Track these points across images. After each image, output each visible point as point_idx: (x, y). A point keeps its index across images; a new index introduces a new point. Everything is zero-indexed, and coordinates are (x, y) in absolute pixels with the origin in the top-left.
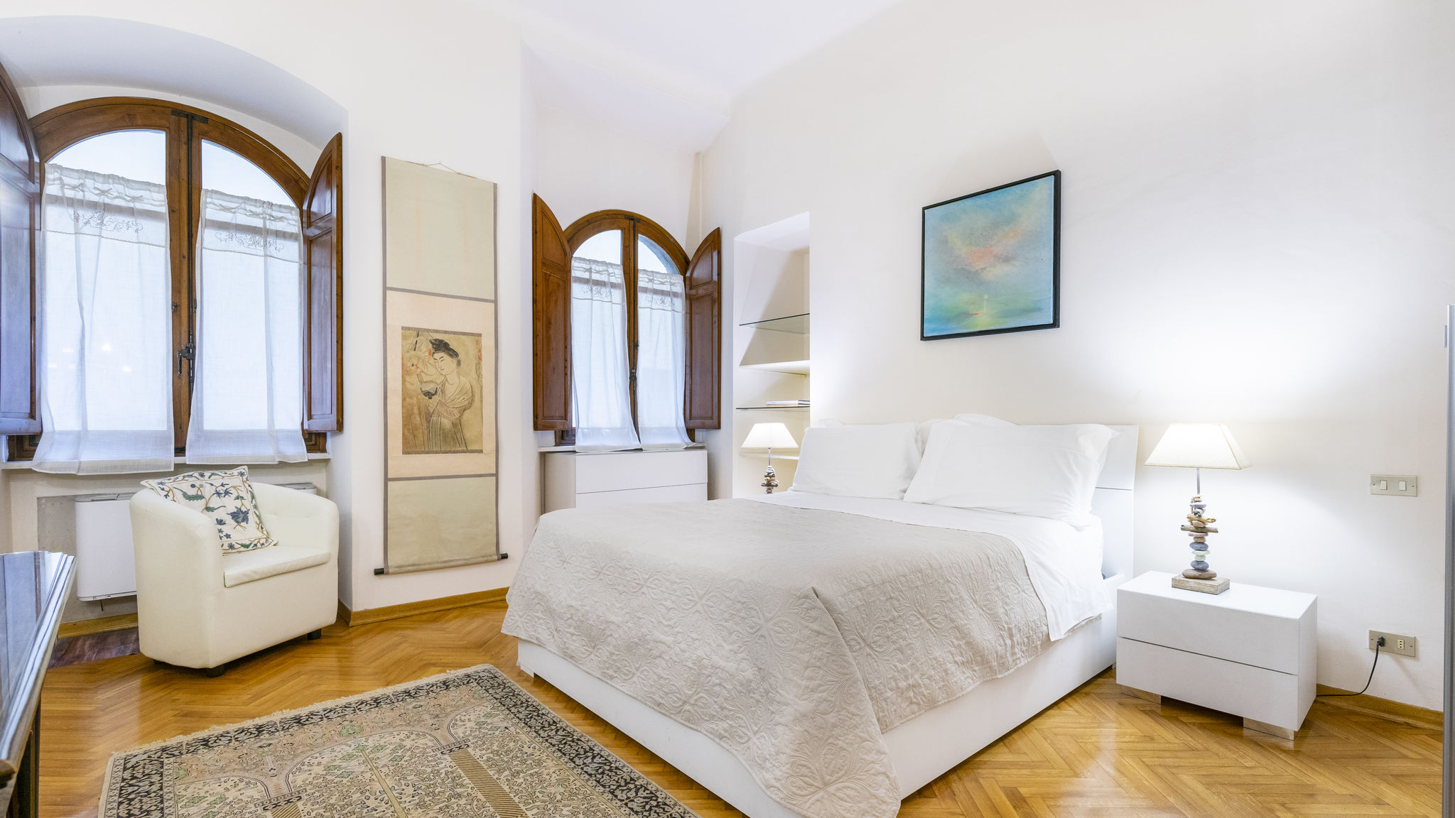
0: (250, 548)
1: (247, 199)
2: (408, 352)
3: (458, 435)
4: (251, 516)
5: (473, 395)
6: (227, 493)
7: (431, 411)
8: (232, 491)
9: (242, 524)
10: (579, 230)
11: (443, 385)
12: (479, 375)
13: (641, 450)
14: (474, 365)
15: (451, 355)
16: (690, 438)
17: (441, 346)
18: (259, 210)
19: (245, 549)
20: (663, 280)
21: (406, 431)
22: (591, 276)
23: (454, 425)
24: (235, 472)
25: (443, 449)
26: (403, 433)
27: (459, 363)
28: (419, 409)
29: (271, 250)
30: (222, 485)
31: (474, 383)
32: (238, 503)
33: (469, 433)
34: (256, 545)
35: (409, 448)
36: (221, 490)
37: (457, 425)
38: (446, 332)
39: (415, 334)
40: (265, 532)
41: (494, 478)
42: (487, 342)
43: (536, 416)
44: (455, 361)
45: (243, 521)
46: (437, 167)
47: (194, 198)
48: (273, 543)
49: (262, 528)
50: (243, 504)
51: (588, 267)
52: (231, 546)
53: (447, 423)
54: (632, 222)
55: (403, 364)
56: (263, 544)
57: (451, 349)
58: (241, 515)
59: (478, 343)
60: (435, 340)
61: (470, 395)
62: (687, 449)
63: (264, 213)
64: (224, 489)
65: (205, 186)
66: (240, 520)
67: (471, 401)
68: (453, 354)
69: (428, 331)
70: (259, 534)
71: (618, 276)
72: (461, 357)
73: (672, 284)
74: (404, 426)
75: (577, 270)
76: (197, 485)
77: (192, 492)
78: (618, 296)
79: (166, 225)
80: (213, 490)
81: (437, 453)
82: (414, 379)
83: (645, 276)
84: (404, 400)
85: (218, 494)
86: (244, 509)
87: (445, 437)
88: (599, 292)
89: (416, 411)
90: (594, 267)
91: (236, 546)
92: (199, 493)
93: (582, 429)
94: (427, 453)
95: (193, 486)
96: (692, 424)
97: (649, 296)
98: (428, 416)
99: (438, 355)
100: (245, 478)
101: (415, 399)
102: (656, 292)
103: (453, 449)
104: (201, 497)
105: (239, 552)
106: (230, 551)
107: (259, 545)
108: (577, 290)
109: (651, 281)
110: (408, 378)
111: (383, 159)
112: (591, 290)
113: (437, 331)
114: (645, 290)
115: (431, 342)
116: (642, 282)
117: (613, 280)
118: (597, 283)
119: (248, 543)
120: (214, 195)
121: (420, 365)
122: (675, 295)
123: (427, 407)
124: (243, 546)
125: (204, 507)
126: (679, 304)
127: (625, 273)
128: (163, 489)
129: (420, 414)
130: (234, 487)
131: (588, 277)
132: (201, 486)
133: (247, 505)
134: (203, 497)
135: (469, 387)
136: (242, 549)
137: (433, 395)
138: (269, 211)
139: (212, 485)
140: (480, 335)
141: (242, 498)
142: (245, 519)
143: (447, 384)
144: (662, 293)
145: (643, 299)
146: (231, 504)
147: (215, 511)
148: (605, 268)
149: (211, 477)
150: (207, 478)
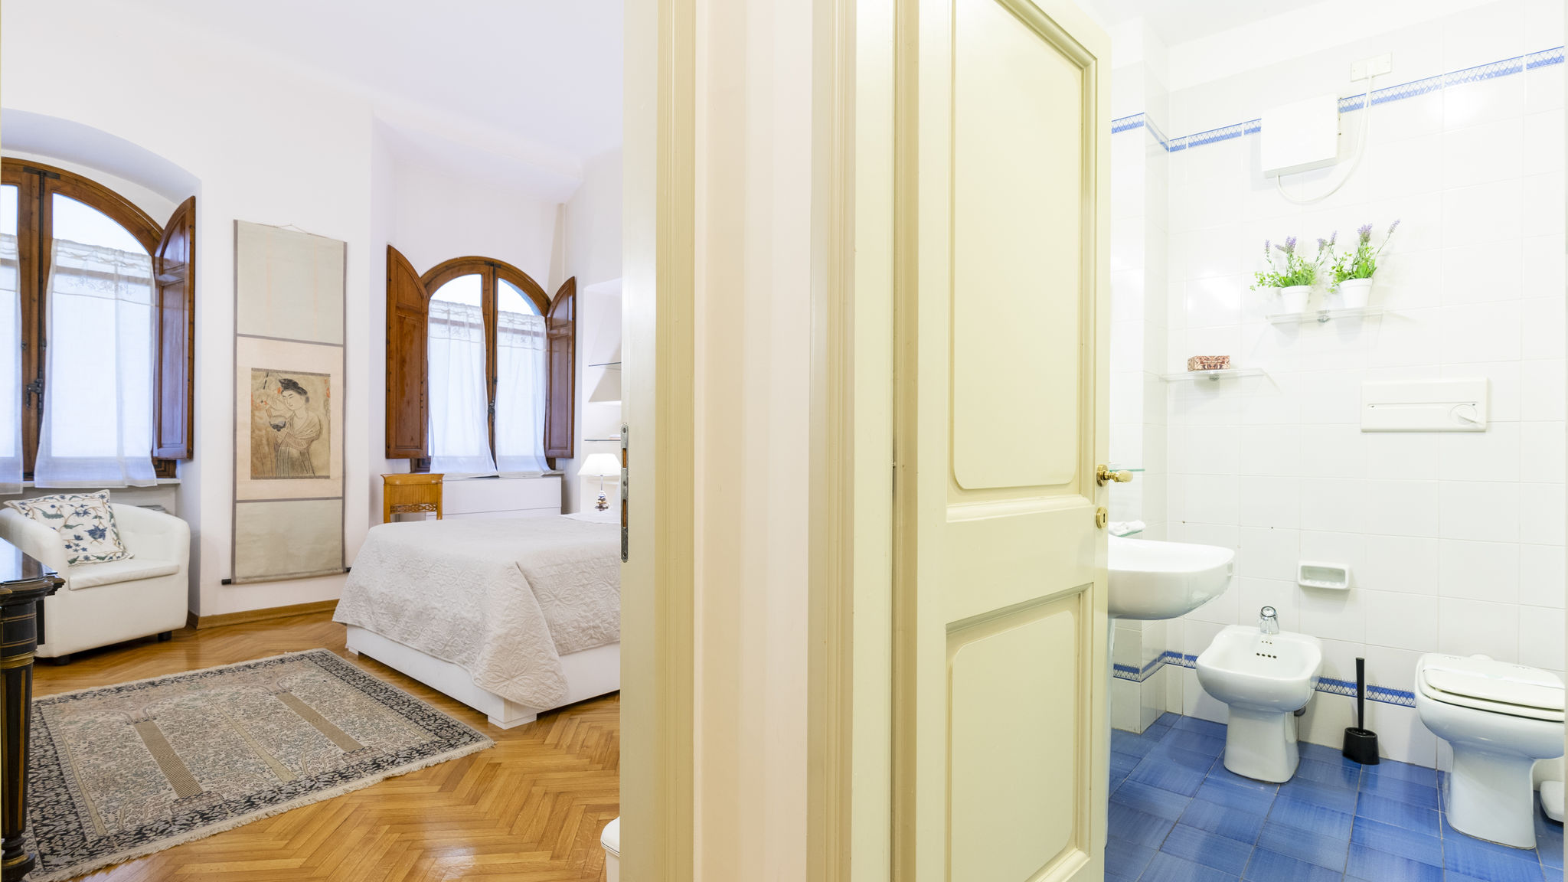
0: (106, 560)
1: (97, 248)
2: (257, 390)
3: (306, 463)
4: (109, 534)
5: (321, 429)
6: (85, 513)
7: (280, 441)
8: (91, 511)
9: (99, 540)
10: (437, 275)
11: (292, 419)
12: (327, 411)
13: (497, 477)
14: (322, 402)
15: (300, 393)
16: (549, 466)
17: (290, 385)
18: (111, 258)
19: (101, 561)
20: (524, 321)
21: (255, 460)
22: (449, 317)
23: (302, 454)
24: (97, 494)
25: (291, 475)
26: (252, 462)
27: (307, 400)
28: (268, 440)
29: (123, 294)
30: (82, 506)
31: (322, 418)
32: (96, 522)
33: (316, 462)
34: (111, 558)
35: (257, 474)
36: (81, 510)
37: (305, 455)
38: (295, 373)
39: (265, 374)
40: (122, 547)
41: (341, 501)
42: (336, 382)
43: (388, 446)
44: (303, 398)
45: (100, 537)
46: (290, 228)
47: (45, 247)
48: (129, 557)
49: (119, 544)
50: (101, 523)
51: (446, 308)
52: (87, 558)
53: (294, 452)
54: (492, 268)
55: (252, 401)
56: (119, 557)
57: (299, 388)
58: (99, 533)
59: (326, 382)
60: (285, 380)
61: (318, 427)
62: (544, 476)
63: (116, 260)
64: (84, 509)
65: (55, 236)
66: (97, 536)
67: (319, 433)
68: (302, 391)
69: (277, 372)
70: (116, 549)
71: (478, 317)
72: (309, 394)
73: (533, 324)
74: (253, 454)
75: (434, 310)
76: (58, 506)
77: (53, 511)
78: (478, 336)
79: (17, 272)
80: (73, 510)
81: (284, 478)
82: (264, 414)
83: (506, 317)
84: (253, 432)
85: (78, 514)
86: (101, 527)
87: (293, 465)
88: (458, 332)
89: (264, 442)
90: (452, 308)
91: (92, 558)
92: (59, 513)
93: (437, 457)
94: (276, 478)
95: (53, 506)
96: (552, 453)
97: (509, 335)
98: (276, 446)
99: (287, 393)
100: (105, 500)
101: (264, 431)
102: (515, 331)
103: (301, 475)
104: (61, 516)
105: (95, 563)
106: (86, 562)
107: (115, 557)
108: (434, 331)
109: (510, 321)
110: (257, 413)
111: (236, 222)
112: (449, 329)
113: (286, 372)
114: (505, 330)
115: (280, 381)
116: (502, 322)
117: (472, 320)
118: (455, 323)
119: (103, 555)
120: (65, 244)
121: (270, 402)
122: (536, 334)
123: (275, 438)
124: (98, 558)
125: (63, 524)
126: (541, 343)
127: (484, 314)
128: (24, 509)
129: (268, 444)
130: (93, 508)
131: (446, 318)
132: (61, 507)
133: (105, 523)
134: (63, 517)
135: (317, 420)
136: (98, 560)
137: (282, 428)
138: (121, 259)
139: (72, 506)
140: (329, 375)
141: (100, 517)
142: (103, 536)
143: (295, 418)
144: (523, 332)
145: (501, 338)
146: (89, 523)
147: (74, 528)
148: (463, 310)
149: (70, 499)
150: (67, 500)
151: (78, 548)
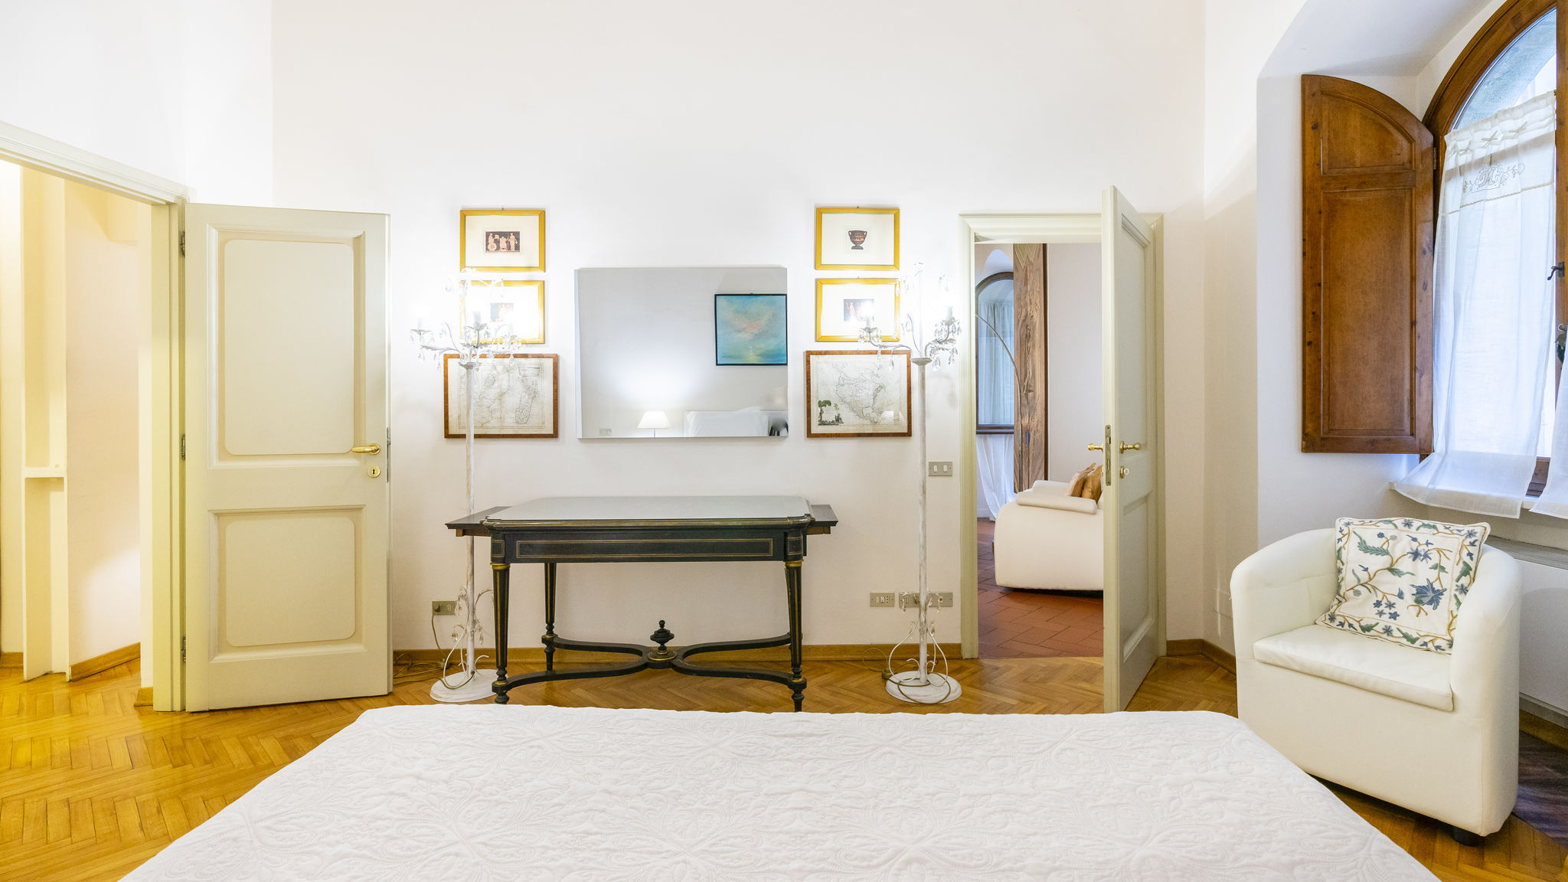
0: (1417, 645)
4: (1445, 601)
6: (1426, 556)
8: (1437, 555)
9: (1425, 607)
19: (1409, 643)
30: (1427, 544)
32: (1435, 575)
34: (1425, 644)
36: (1422, 549)
40: (1451, 629)
45: (1430, 603)
50: (1439, 578)
52: (1388, 631)
58: (1431, 595)
64: (1426, 549)
66: (1426, 600)
76: (1388, 535)
77: (1377, 543)
80: (1410, 546)
85: (1416, 555)
86: (1437, 586)
91: (1396, 633)
92: (1385, 547)
95: (1381, 535)
100: (1471, 539)
104: (1385, 552)
105: (1398, 641)
106: (1385, 636)
107: (1430, 645)
119: (1415, 636)
124: (1406, 636)
128: (1341, 531)
130: (1439, 551)
132: (1394, 538)
133: (1448, 582)
134: (1388, 553)
136: (1404, 641)
139: (1414, 539)
141: (1443, 569)
142: (1435, 602)
146: (1423, 573)
147: (1400, 577)
149: (1418, 529)
150: (1413, 529)
151: (1387, 610)
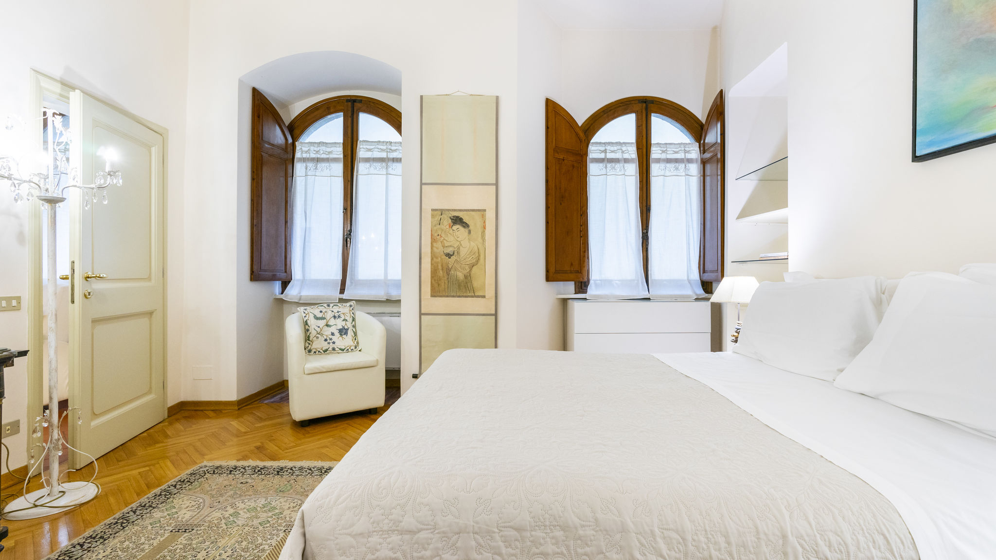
0: (345, 351)
2: (435, 226)
3: (469, 284)
4: (350, 333)
5: (479, 255)
6: (339, 317)
7: (450, 266)
8: (342, 316)
9: (344, 336)
10: (596, 121)
11: (459, 248)
12: (484, 240)
13: (649, 299)
14: (480, 233)
15: (464, 227)
16: (704, 290)
17: (457, 221)
18: (384, 147)
19: (342, 352)
20: (677, 150)
21: (433, 281)
22: (606, 155)
23: (466, 277)
24: (348, 304)
25: (458, 294)
26: (431, 283)
27: (470, 232)
28: (442, 266)
29: (390, 171)
30: (338, 312)
31: (480, 246)
32: (343, 323)
33: (476, 284)
34: (348, 350)
35: (435, 293)
36: (337, 314)
37: (468, 277)
38: (460, 210)
39: (440, 213)
40: (355, 342)
41: (494, 317)
42: (490, 215)
43: (547, 271)
44: (467, 230)
46: (456, 94)
48: (359, 350)
49: (355, 339)
50: (346, 324)
51: (603, 148)
52: (334, 349)
53: (460, 276)
54: (644, 105)
55: (432, 235)
56: (352, 350)
57: (464, 223)
58: (344, 331)
59: (483, 216)
60: (453, 216)
61: (477, 255)
62: (697, 299)
63: (387, 148)
66: (343, 334)
67: (477, 260)
68: (465, 225)
69: (448, 210)
70: (352, 343)
71: (632, 152)
72: (471, 228)
73: (686, 152)
74: (432, 277)
75: (594, 152)
76: (324, 311)
78: (632, 169)
79: (341, 164)
80: (332, 314)
81: (453, 296)
82: (439, 245)
83: (658, 148)
84: (432, 259)
85: (335, 317)
86: (346, 327)
87: (459, 286)
88: (614, 168)
89: (440, 267)
90: (609, 148)
91: (337, 349)
92: (324, 316)
93: (595, 281)
94: (447, 296)
95: (321, 312)
96: (707, 277)
97: (662, 165)
98: (448, 271)
99: (455, 227)
100: (351, 308)
101: (439, 259)
102: (669, 161)
103: (465, 294)
105: (339, 353)
106: (333, 352)
107: (349, 350)
108: (593, 169)
109: (663, 152)
110: (435, 244)
111: (422, 97)
112: (606, 167)
113: (455, 210)
114: (658, 161)
115: (451, 218)
116: (655, 153)
117: (626, 156)
118: (611, 161)
119: (344, 348)
120: (364, 143)
121: (443, 235)
122: (690, 161)
123: (447, 264)
124: (340, 349)
125: (324, 324)
126: (694, 169)
127: (638, 149)
128: (304, 313)
129: (442, 269)
130: (343, 314)
131: (603, 157)
132: (326, 312)
133: (349, 325)
134: (325, 319)
135: (476, 249)
136: (340, 351)
137: (452, 255)
138: (390, 147)
139: (333, 311)
140: (485, 210)
141: (346, 320)
142: (346, 333)
143: (461, 248)
144: (676, 161)
145: (655, 169)
146: (340, 324)
147: (332, 327)
148: (619, 147)
149: (333, 307)
150: (331, 307)
151: (330, 341)
